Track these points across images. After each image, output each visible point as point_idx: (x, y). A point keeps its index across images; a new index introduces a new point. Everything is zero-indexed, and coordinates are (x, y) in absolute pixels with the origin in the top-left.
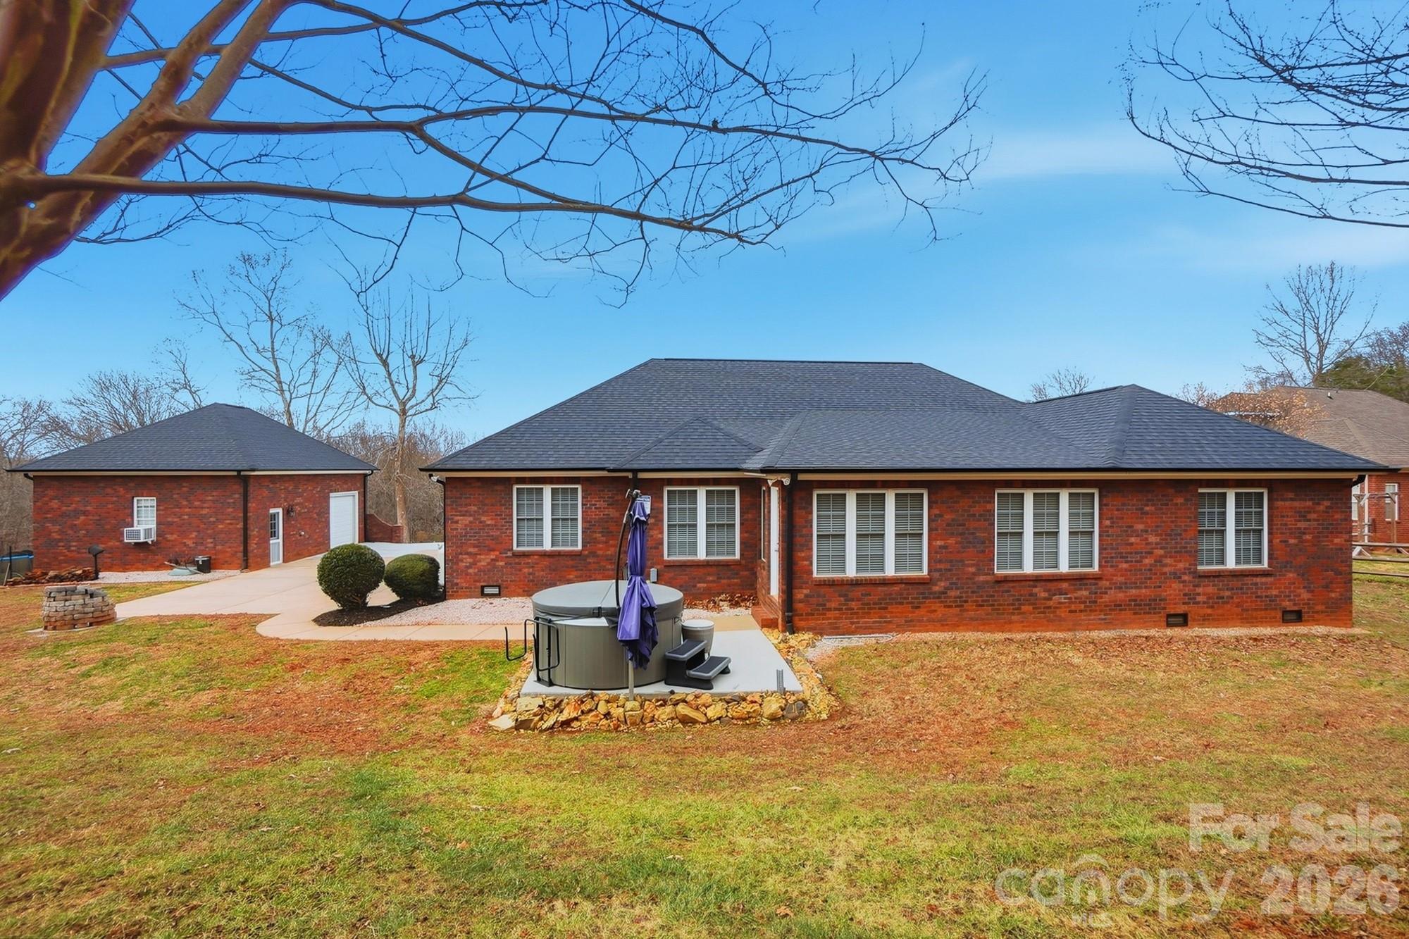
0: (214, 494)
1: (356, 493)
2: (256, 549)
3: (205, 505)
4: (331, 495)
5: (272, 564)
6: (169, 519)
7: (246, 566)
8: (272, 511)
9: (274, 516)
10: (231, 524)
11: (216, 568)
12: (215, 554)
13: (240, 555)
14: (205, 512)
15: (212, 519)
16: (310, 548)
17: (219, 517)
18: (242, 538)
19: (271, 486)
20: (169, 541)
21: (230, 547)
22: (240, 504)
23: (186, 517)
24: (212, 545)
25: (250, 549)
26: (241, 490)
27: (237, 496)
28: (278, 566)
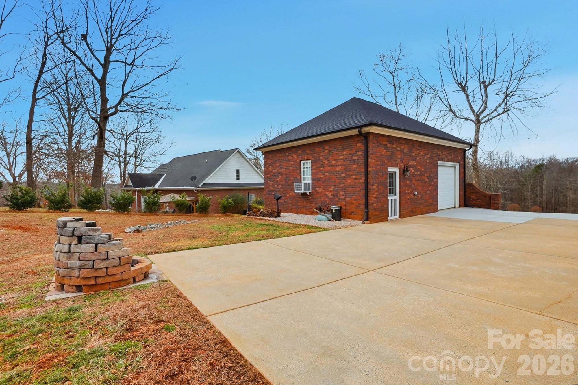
0: (345, 153)
1: (457, 164)
2: (375, 202)
3: (338, 163)
4: (439, 163)
5: (389, 218)
6: (318, 176)
7: (367, 218)
8: (390, 169)
9: (392, 175)
10: (356, 179)
11: (345, 217)
12: (345, 205)
13: (363, 207)
14: (338, 169)
15: (343, 175)
16: (422, 207)
17: (348, 173)
18: (364, 192)
19: (389, 145)
20: (318, 193)
21: (355, 200)
22: (362, 162)
23: (327, 174)
24: (342, 197)
25: (370, 201)
26: (363, 148)
27: (360, 153)
28: (393, 221)
